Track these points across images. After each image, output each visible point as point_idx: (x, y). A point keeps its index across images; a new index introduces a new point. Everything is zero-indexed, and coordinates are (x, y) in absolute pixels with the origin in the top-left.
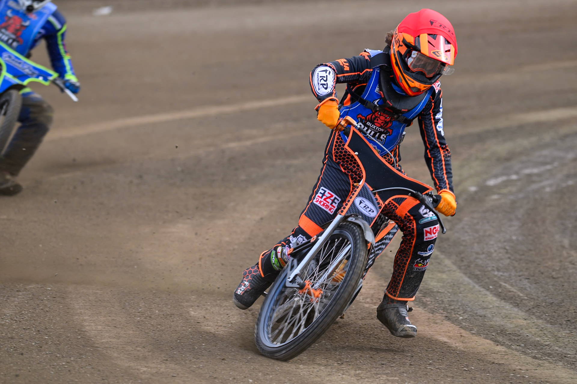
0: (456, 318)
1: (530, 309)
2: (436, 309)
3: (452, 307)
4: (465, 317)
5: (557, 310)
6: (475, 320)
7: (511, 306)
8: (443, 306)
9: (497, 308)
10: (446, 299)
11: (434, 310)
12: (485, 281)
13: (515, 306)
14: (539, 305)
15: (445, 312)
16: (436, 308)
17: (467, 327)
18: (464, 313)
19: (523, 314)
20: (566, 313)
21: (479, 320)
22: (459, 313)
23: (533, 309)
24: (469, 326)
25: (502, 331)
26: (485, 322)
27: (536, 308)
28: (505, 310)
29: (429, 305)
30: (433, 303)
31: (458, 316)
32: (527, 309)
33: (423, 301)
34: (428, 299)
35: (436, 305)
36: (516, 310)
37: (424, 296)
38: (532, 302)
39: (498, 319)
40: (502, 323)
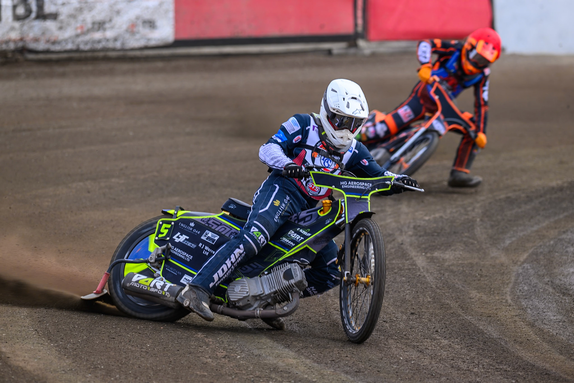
0: (235, 357)
1: (299, 350)
2: (217, 349)
3: (231, 348)
4: (243, 356)
5: (323, 351)
6: (251, 359)
7: (282, 347)
8: (223, 346)
9: (271, 348)
10: (225, 340)
11: (215, 349)
12: (260, 325)
13: (286, 347)
14: (308, 347)
15: (225, 352)
16: (217, 347)
17: (244, 364)
18: (241, 352)
19: (293, 354)
20: (331, 354)
21: (254, 359)
22: (237, 353)
23: (302, 350)
24: (246, 364)
25: (275, 368)
26: (260, 360)
27: (304, 349)
28: (278, 350)
29: (211, 345)
30: (215, 343)
31: (236, 354)
32: (297, 349)
33: (205, 341)
34: (210, 340)
35: (217, 345)
36: (287, 350)
37: (206, 337)
38: (301, 344)
39: (271, 358)
40: (275, 362)
